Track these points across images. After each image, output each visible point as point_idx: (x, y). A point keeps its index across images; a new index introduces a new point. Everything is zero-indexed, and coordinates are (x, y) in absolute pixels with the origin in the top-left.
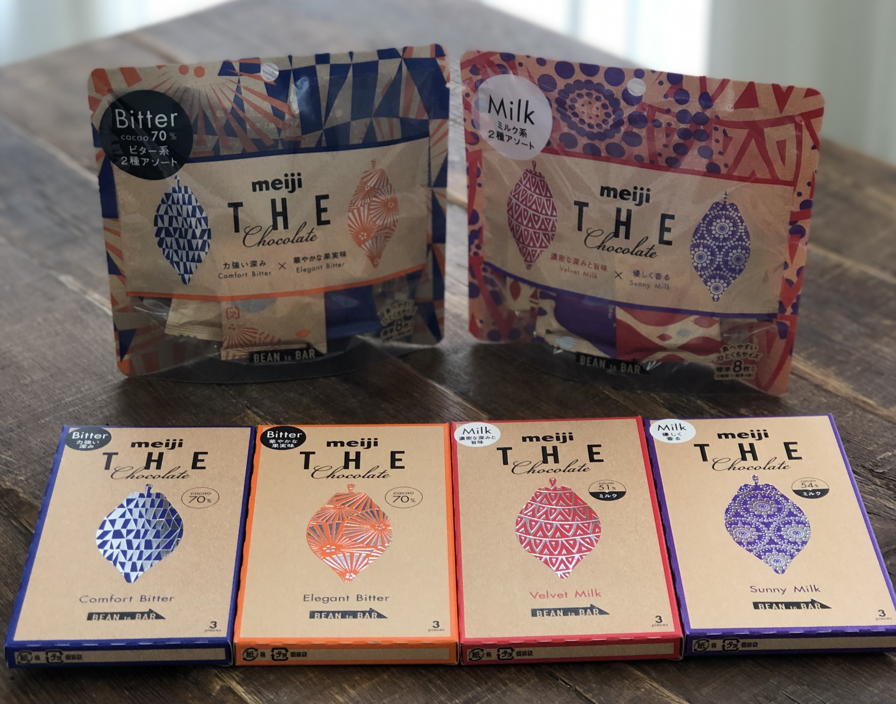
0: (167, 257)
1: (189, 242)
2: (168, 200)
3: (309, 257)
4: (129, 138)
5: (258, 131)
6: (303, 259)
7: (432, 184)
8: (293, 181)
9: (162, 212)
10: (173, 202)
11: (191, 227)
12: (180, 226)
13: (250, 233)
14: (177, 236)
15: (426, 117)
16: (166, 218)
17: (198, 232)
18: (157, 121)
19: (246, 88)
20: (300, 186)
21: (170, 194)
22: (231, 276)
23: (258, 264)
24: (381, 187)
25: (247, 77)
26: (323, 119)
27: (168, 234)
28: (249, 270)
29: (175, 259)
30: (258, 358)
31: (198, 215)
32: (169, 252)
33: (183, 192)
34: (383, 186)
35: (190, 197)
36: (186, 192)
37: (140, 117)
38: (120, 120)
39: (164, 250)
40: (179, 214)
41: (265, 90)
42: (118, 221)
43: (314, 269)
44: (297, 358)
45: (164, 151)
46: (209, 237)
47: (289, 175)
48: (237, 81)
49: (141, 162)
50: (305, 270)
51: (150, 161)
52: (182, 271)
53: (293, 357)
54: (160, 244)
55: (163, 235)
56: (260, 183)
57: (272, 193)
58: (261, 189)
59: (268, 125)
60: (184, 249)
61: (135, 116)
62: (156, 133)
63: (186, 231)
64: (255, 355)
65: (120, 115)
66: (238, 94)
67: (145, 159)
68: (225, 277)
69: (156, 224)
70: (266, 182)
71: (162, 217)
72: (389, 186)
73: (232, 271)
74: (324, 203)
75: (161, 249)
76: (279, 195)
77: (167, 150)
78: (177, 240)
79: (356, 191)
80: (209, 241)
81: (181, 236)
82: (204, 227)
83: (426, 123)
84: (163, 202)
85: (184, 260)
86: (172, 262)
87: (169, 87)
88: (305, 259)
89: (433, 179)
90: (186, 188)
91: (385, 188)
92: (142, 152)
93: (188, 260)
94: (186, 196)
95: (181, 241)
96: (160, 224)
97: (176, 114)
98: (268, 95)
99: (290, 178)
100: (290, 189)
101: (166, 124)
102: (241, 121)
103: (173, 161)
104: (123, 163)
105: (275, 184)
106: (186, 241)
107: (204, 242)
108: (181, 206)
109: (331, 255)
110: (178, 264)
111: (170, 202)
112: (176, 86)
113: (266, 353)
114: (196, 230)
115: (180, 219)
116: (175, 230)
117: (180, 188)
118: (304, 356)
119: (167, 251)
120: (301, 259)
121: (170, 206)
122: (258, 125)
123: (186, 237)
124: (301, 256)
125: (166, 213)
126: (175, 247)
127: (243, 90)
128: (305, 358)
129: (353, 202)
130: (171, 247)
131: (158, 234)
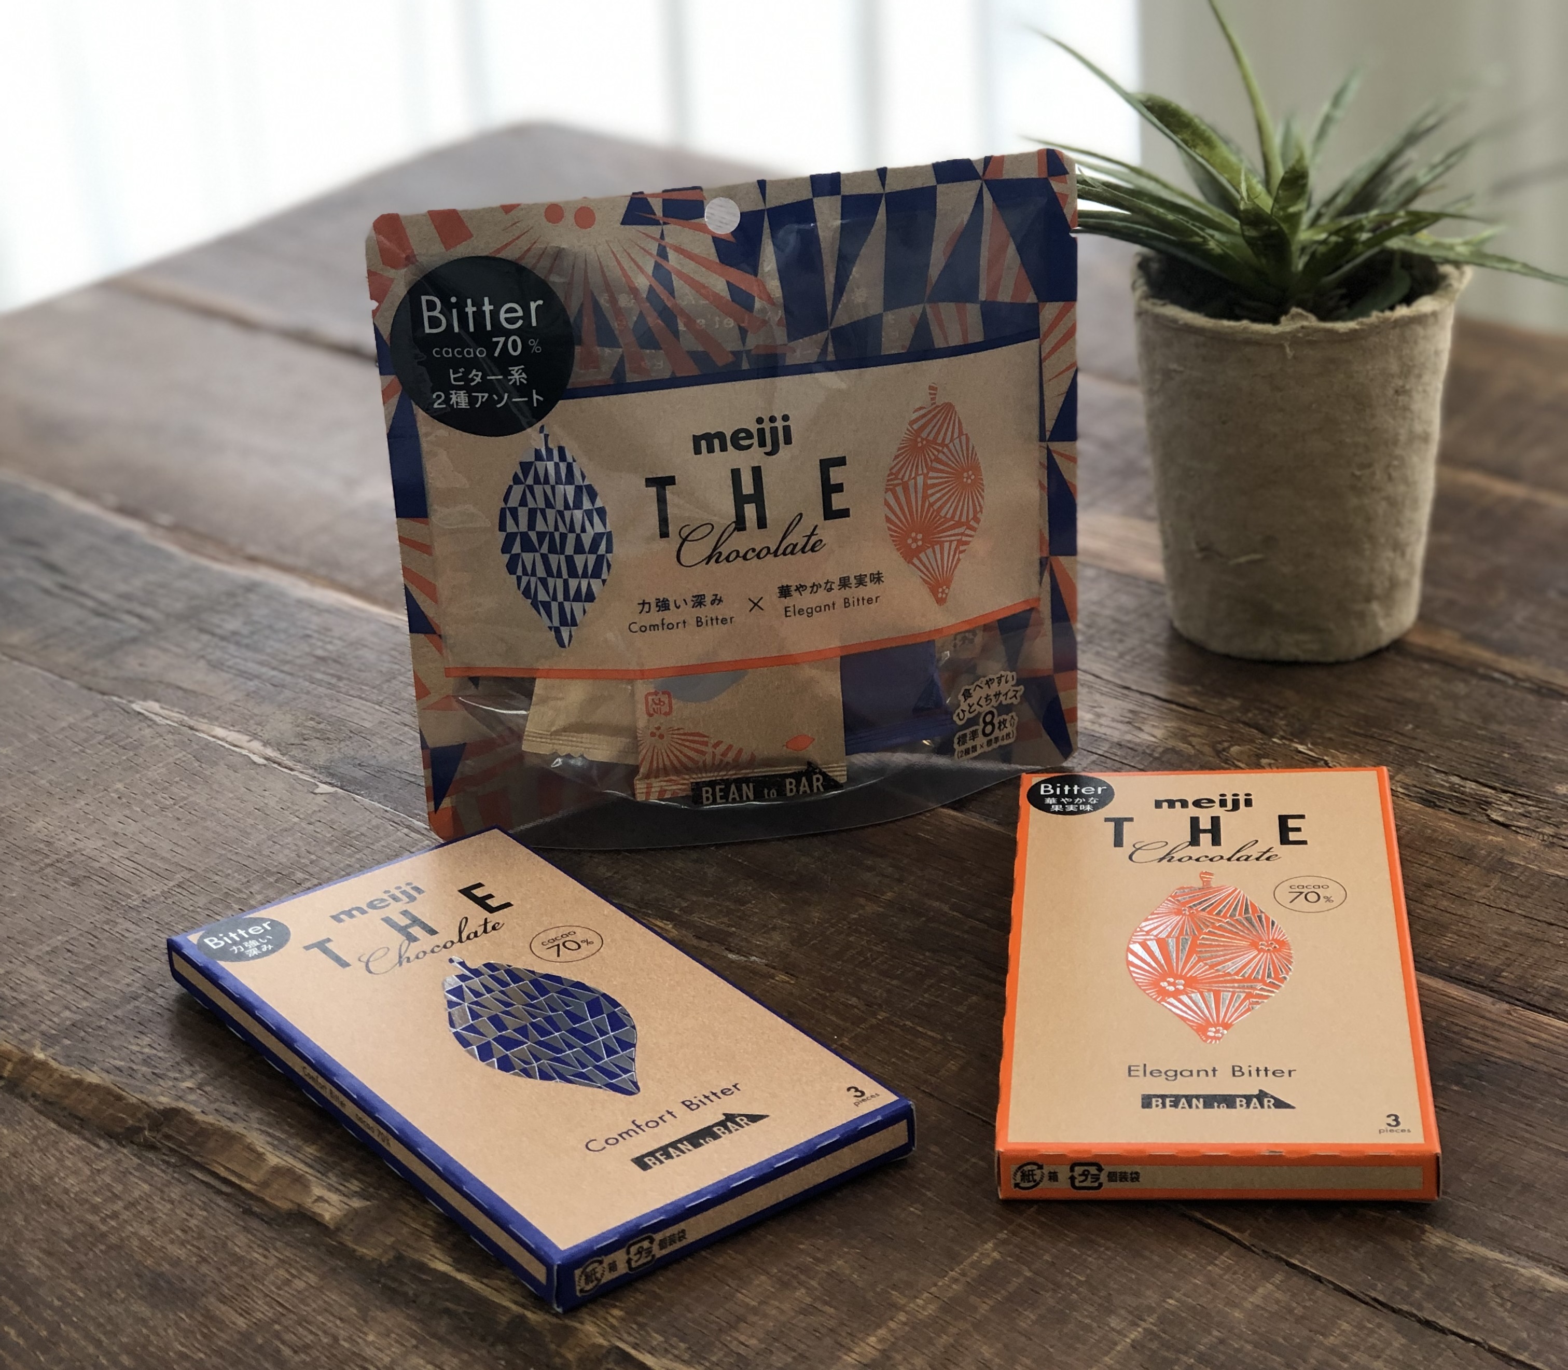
0: (526, 593)
1: (570, 561)
2: (526, 476)
3: (809, 585)
4: (447, 353)
5: (701, 335)
6: (797, 589)
7: (1048, 434)
8: (774, 430)
9: (514, 502)
10: (537, 480)
11: (572, 529)
12: (552, 529)
13: (689, 538)
14: (545, 549)
15: (1031, 298)
16: (523, 513)
17: (587, 541)
18: (503, 316)
19: (679, 250)
20: (788, 441)
21: (530, 464)
22: (654, 627)
23: (708, 600)
24: (947, 442)
25: (679, 228)
26: (829, 308)
27: (528, 546)
28: (689, 613)
29: (542, 596)
30: (709, 795)
31: (587, 505)
32: (529, 582)
33: (556, 457)
34: (952, 440)
35: (570, 467)
36: (563, 457)
37: (470, 309)
38: (429, 317)
39: (519, 579)
40: (549, 504)
41: (713, 250)
42: (427, 524)
43: (819, 609)
44: (789, 794)
45: (517, 375)
46: (609, 550)
47: (766, 420)
48: (658, 236)
49: (472, 401)
50: (801, 612)
51: (490, 397)
52: (556, 622)
53: (781, 793)
54: (511, 567)
55: (516, 549)
56: (708, 437)
57: (733, 458)
58: (711, 450)
59: (721, 322)
60: (559, 575)
61: (461, 307)
62: (502, 340)
63: (563, 537)
64: (704, 789)
65: (431, 306)
66: (660, 260)
67: (480, 395)
68: (643, 629)
69: (502, 527)
70: (720, 436)
71: (514, 512)
72: (964, 438)
73: (655, 617)
74: (836, 475)
75: (514, 577)
76: (745, 460)
77: (524, 375)
78: (545, 558)
79: (899, 449)
80: (609, 556)
81: (552, 549)
82: (599, 528)
83: (1033, 311)
84: (516, 480)
85: (560, 597)
86: (535, 605)
87: (526, 248)
88: (800, 588)
89: (1049, 425)
90: (561, 450)
91: (957, 441)
92: (473, 380)
93: (566, 597)
94: (563, 466)
95: (553, 559)
96: (511, 527)
97: (540, 302)
98: (720, 260)
99: (767, 426)
100: (769, 448)
101: (520, 322)
102: (668, 315)
103: (535, 396)
104: (436, 406)
105: (739, 439)
106: (562, 557)
107: (600, 560)
108: (553, 488)
109: (853, 581)
110: (547, 606)
111: (530, 481)
112: (540, 246)
113: (727, 783)
114: (583, 535)
115: (551, 514)
116: (541, 536)
117: (549, 451)
118: (802, 789)
119: (525, 580)
120: (793, 588)
121: (531, 488)
122: (701, 322)
123: (562, 552)
124: (793, 583)
125: (523, 503)
126: (541, 572)
127: (671, 255)
128: (805, 792)
129: (894, 471)
130: (534, 574)
131: (506, 548)
